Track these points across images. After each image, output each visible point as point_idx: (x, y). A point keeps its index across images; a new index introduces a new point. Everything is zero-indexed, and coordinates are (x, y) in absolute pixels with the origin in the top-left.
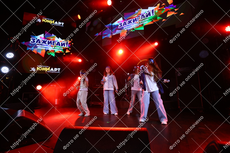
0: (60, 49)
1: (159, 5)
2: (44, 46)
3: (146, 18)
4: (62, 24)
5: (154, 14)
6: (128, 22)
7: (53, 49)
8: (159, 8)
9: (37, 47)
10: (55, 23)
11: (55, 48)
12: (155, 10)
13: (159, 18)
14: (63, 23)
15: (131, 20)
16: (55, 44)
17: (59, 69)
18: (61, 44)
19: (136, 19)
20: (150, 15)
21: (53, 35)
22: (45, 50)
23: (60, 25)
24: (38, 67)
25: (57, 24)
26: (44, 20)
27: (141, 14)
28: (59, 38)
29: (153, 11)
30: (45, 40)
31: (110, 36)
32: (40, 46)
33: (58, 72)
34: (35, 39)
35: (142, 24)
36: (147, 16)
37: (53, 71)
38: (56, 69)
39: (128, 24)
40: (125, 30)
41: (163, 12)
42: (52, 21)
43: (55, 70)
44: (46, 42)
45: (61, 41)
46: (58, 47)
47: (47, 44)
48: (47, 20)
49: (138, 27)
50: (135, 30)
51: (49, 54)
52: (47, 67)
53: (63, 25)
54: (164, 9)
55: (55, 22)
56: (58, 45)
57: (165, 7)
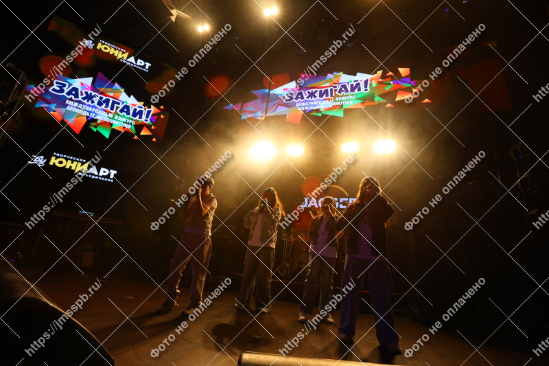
0: (128, 123)
1: (380, 72)
2: (87, 108)
3: (350, 92)
4: (145, 65)
5: (368, 88)
6: (308, 95)
7: (110, 118)
8: (380, 80)
9: (68, 105)
10: (128, 60)
11: (114, 116)
12: (371, 81)
13: (377, 99)
14: (148, 65)
15: (316, 91)
16: (117, 108)
17: (113, 172)
18: (131, 112)
19: (326, 91)
20: (359, 90)
21: (117, 86)
22: (87, 117)
23: (139, 66)
24: (55, 156)
25: (134, 63)
26: (103, 47)
27: (339, 84)
28: (132, 96)
29: (366, 82)
31: (262, 117)
32: (76, 104)
33: (109, 180)
34: (67, 84)
35: (339, 103)
36: (353, 89)
37: (95, 176)
38: (104, 172)
39: (308, 97)
40: (300, 109)
41: (388, 88)
42: (123, 53)
43: (101, 174)
44: (94, 99)
45: (134, 105)
46: (123, 116)
47: (96, 104)
48: (110, 47)
49: (330, 109)
50: (323, 115)
51: (95, 131)
52: (81, 160)
53: (147, 67)
54: (390, 84)
55: (128, 57)
56: (123, 113)
57: (392, 80)
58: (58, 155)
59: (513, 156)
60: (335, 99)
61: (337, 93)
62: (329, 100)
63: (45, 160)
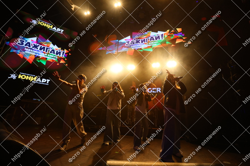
0: (54, 58)
1: (168, 31)
2: (35, 52)
3: (155, 40)
4: (61, 31)
5: (163, 38)
7: (46, 56)
8: (169, 34)
9: (25, 50)
10: (53, 29)
11: (47, 55)
12: (164, 35)
13: (167, 43)
15: (140, 40)
16: (49, 51)
17: (48, 81)
18: (55, 52)
19: (144, 40)
20: (159, 39)
21: (48, 41)
22: (35, 56)
23: (58, 31)
24: (21, 74)
26: (41, 23)
27: (150, 36)
28: (55, 45)
29: (162, 35)
30: (37, 45)
31: (115, 52)
32: (29, 50)
33: (46, 84)
34: (25, 41)
35: (150, 45)
36: (156, 39)
37: (40, 82)
38: (44, 80)
40: (133, 49)
41: (172, 38)
42: (50, 25)
43: (43, 81)
44: (38, 47)
45: (56, 49)
46: (52, 55)
47: (39, 49)
48: (44, 23)
49: (146, 48)
50: (143, 51)
51: (39, 62)
52: (33, 75)
54: (173, 36)
55: (53, 27)
56: (52, 53)
57: (174, 34)
58: (22, 73)
59: (228, 66)
60: (148, 43)
61: (149, 41)
62: (146, 44)
63: (16, 76)
